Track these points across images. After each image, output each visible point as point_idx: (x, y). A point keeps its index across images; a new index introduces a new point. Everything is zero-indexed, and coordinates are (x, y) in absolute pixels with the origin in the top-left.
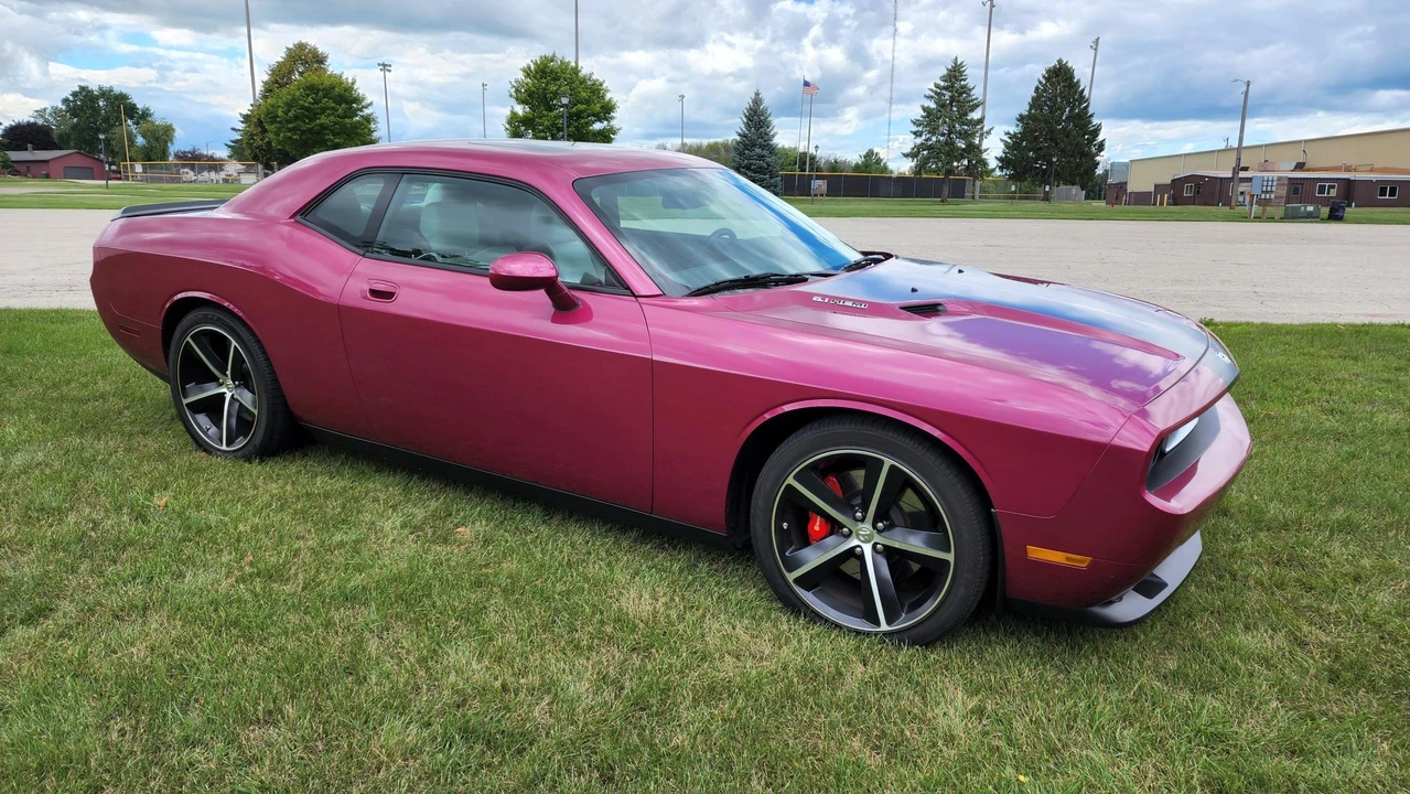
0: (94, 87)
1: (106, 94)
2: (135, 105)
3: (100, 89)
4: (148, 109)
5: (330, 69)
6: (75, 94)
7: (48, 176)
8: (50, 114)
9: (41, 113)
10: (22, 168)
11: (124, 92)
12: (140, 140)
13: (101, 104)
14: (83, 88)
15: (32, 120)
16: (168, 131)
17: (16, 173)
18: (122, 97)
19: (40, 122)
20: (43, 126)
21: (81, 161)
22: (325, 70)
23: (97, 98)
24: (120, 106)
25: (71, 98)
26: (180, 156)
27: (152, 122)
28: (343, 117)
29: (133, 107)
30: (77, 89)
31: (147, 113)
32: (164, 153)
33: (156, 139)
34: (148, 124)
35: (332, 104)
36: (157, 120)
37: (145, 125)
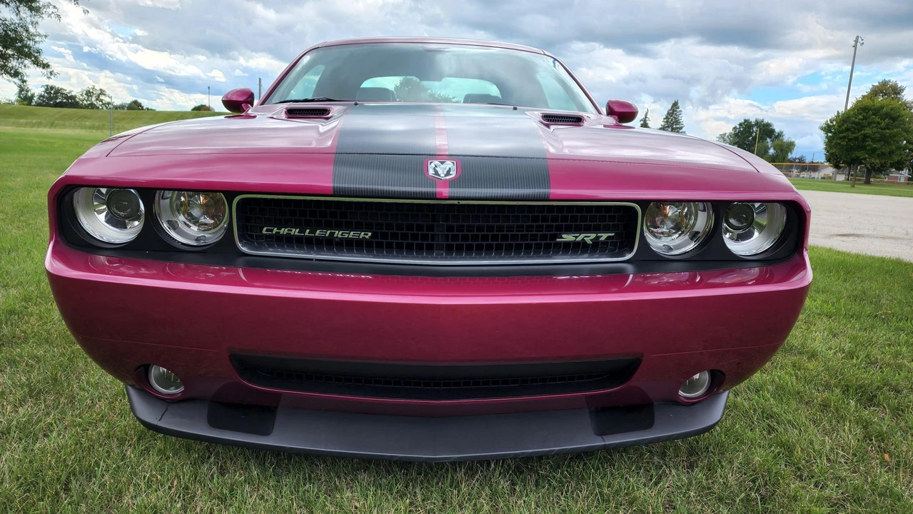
0: (753, 120)
1: (758, 123)
3: (756, 120)
4: (782, 132)
5: (904, 98)
6: (740, 125)
8: (728, 137)
9: (723, 135)
11: (769, 122)
12: (772, 151)
13: (755, 129)
14: (745, 121)
16: (790, 146)
18: (768, 125)
22: (900, 99)
23: (753, 126)
24: (766, 130)
25: (738, 127)
26: (793, 161)
27: (782, 140)
28: (885, 129)
29: (773, 131)
30: (743, 121)
31: (780, 135)
32: (784, 159)
33: (782, 150)
34: (779, 141)
35: (877, 119)
36: (785, 139)
37: (777, 142)
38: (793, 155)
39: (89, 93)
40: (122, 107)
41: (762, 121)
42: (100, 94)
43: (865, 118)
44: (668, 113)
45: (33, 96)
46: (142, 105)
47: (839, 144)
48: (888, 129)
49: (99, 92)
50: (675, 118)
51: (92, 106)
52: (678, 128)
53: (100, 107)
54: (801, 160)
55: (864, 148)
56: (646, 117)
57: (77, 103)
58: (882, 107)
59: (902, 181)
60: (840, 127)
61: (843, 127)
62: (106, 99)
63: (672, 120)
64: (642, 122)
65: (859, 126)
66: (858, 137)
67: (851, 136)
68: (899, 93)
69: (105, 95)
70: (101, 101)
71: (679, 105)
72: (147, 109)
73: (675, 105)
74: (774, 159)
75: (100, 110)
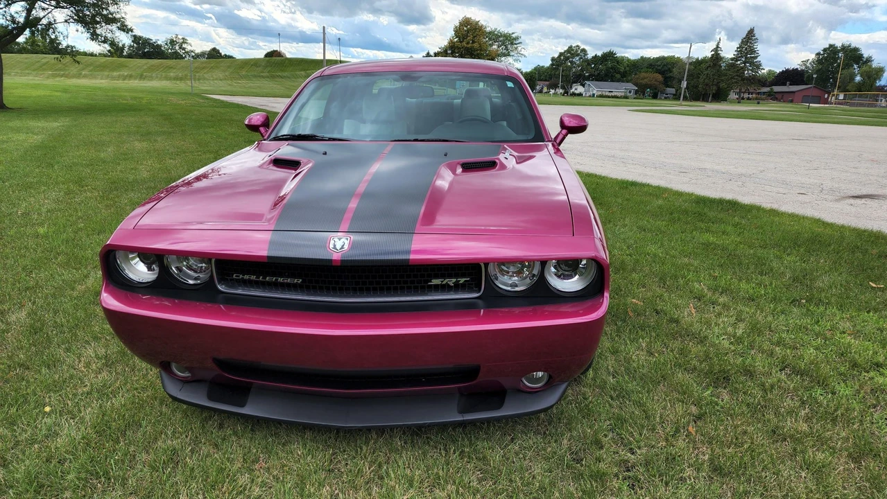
0: (839, 45)
1: (845, 49)
2: (862, 55)
3: (843, 45)
4: (871, 57)
6: (825, 50)
7: (792, 101)
8: (810, 63)
9: (804, 62)
10: (779, 96)
11: (857, 47)
12: (858, 78)
13: (840, 55)
14: (831, 46)
15: (798, 67)
16: (880, 72)
17: (775, 99)
18: (856, 50)
19: (803, 68)
20: (802, 70)
21: (816, 92)
23: (839, 51)
24: (853, 55)
25: (822, 52)
26: (881, 89)
27: (871, 66)
29: (861, 56)
30: (828, 47)
31: (869, 60)
32: (871, 86)
33: (869, 78)
34: (867, 67)
36: (874, 65)
37: (865, 68)
38: (882, 82)
39: (172, 42)
40: (202, 55)
41: (849, 46)
42: (183, 43)
44: (742, 42)
45: (124, 45)
46: (221, 52)
49: (182, 41)
50: (750, 47)
51: (176, 56)
52: (753, 57)
53: (184, 56)
56: (718, 47)
57: (163, 52)
62: (188, 48)
63: (746, 49)
64: (713, 53)
69: (186, 43)
70: (184, 49)
71: (755, 32)
72: (226, 55)
73: (751, 33)
74: (860, 87)
75: (184, 58)
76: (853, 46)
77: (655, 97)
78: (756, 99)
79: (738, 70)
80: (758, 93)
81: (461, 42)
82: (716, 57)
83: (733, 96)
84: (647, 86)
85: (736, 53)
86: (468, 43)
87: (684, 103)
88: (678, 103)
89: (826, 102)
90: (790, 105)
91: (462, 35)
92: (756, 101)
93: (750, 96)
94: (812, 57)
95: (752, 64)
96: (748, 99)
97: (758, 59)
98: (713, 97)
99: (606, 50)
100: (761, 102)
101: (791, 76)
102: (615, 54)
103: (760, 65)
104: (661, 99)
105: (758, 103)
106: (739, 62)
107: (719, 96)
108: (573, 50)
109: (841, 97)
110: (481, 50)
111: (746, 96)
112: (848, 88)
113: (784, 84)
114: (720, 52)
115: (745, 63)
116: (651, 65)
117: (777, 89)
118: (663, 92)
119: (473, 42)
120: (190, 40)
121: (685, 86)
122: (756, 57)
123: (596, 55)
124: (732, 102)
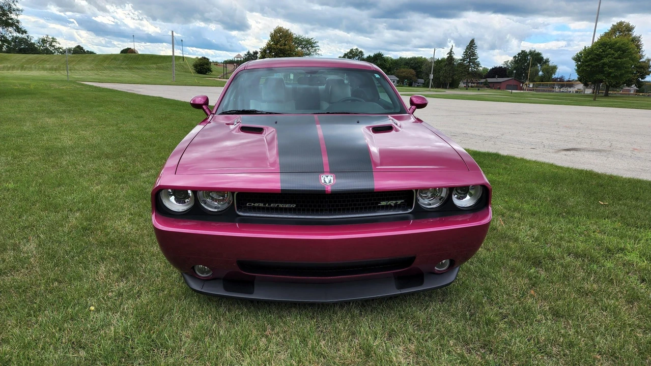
0: (528, 51)
1: (531, 53)
3: (530, 51)
6: (519, 54)
7: (499, 89)
8: (510, 63)
9: (506, 63)
10: (491, 85)
11: (539, 52)
12: (541, 73)
13: (529, 57)
14: (523, 51)
15: (502, 65)
16: (554, 68)
17: (489, 87)
18: (539, 54)
19: (506, 66)
20: (505, 68)
21: (514, 83)
22: (631, 35)
23: (528, 55)
24: (537, 58)
25: (517, 56)
26: (555, 80)
27: (548, 65)
28: (617, 58)
29: (542, 58)
30: (521, 52)
31: (547, 61)
32: (549, 79)
33: (548, 73)
34: (546, 66)
35: (613, 52)
36: (551, 64)
37: (544, 66)
38: (556, 76)
39: (44, 41)
40: (69, 50)
41: (535, 51)
42: (52, 41)
43: (604, 51)
44: (467, 48)
46: (84, 49)
47: (586, 70)
48: (620, 58)
49: (52, 40)
50: (472, 51)
51: (47, 51)
52: (474, 59)
53: (53, 51)
54: (561, 80)
55: (602, 72)
56: (451, 51)
57: (36, 48)
58: (616, 43)
59: (632, 92)
60: (586, 58)
61: (588, 58)
62: (57, 46)
63: (470, 53)
64: (448, 55)
65: (599, 57)
66: (599, 65)
67: (594, 64)
68: (630, 31)
69: (56, 42)
70: (54, 46)
71: (475, 41)
72: (88, 51)
73: (472, 42)
74: (542, 79)
75: (53, 53)
76: (537, 51)
77: (410, 85)
78: (477, 87)
79: (465, 67)
80: (478, 83)
81: (276, 45)
82: (451, 58)
83: (462, 85)
84: (405, 78)
85: (463, 56)
86: (281, 46)
87: (432, 90)
88: (428, 89)
89: (521, 89)
90: (499, 91)
91: (277, 39)
92: (477, 88)
93: (473, 85)
94: (511, 59)
95: (474, 63)
96: (472, 87)
97: (478, 60)
98: (449, 86)
99: (376, 52)
100: (480, 89)
101: (498, 72)
102: (383, 55)
103: (479, 64)
104: (414, 87)
105: (479, 90)
106: (465, 62)
107: (454, 85)
108: (353, 52)
109: (531, 86)
110: (291, 51)
111: (470, 85)
112: (534, 79)
113: (494, 77)
114: (453, 55)
115: (469, 62)
116: (407, 63)
117: (490, 80)
118: (416, 82)
119: (285, 45)
120: (58, 40)
121: (432, 78)
122: (476, 59)
123: (369, 56)
124: (462, 89)
